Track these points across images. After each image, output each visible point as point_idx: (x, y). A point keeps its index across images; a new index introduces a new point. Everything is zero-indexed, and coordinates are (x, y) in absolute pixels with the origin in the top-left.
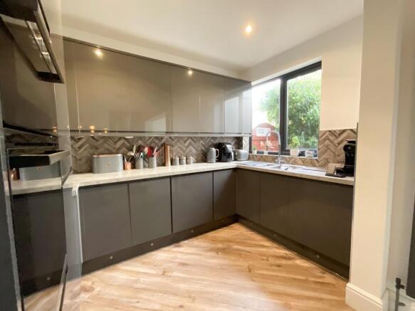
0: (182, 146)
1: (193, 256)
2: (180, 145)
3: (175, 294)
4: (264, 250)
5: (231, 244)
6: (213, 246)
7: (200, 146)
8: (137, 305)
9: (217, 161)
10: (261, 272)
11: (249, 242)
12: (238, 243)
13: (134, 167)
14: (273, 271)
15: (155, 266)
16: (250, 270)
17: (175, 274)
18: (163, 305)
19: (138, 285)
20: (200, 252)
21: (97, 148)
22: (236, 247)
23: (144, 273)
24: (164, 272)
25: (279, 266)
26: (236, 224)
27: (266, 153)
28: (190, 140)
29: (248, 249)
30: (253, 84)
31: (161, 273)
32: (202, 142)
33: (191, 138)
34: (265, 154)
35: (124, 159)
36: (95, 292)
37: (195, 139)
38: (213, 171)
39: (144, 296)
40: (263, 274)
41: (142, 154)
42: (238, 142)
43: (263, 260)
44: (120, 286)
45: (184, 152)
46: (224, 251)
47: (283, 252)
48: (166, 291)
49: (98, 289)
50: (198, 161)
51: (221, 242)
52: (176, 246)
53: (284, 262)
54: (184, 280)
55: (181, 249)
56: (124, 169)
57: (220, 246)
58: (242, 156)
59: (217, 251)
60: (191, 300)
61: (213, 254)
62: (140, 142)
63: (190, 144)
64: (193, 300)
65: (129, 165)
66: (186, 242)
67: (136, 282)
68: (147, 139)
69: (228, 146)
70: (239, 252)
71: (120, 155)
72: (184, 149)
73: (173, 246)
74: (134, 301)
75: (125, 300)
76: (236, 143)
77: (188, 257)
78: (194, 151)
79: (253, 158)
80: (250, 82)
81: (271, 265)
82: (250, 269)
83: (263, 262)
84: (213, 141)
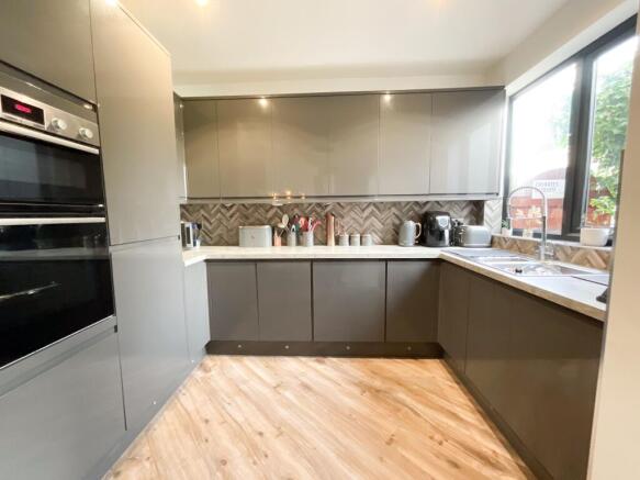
0: (357, 217)
1: (326, 382)
2: (355, 216)
3: (267, 417)
4: (452, 423)
5: (396, 387)
6: (366, 380)
7: (390, 217)
8: (226, 406)
9: (416, 244)
10: (408, 455)
11: (435, 398)
12: (411, 391)
13: (284, 243)
14: (435, 466)
15: (276, 374)
16: (390, 441)
17: (288, 394)
18: (246, 419)
19: (244, 387)
20: (340, 381)
21: (247, 218)
22: (402, 396)
23: (259, 378)
24: (278, 386)
25: (455, 465)
26: (438, 361)
27: (527, 236)
28: (372, 207)
29: (420, 408)
30: (510, 90)
31: (274, 385)
32: (394, 210)
33: (374, 204)
34: (524, 237)
35: (273, 233)
36: (209, 375)
37: (381, 207)
38: (386, 260)
39: (239, 400)
40: (408, 460)
41: (294, 227)
42: (476, 210)
43: (431, 438)
44: (231, 379)
45: (361, 225)
46: (376, 393)
47: (492, 446)
48: (262, 409)
49: (213, 373)
50: (384, 242)
51: (385, 379)
52: (319, 361)
53: (475, 464)
54: (289, 406)
55: (320, 367)
56: (273, 244)
57: (377, 383)
58: (472, 238)
59: (366, 388)
60: (277, 433)
61: (356, 391)
62: (296, 211)
63: (372, 213)
64: (278, 436)
65: (278, 240)
66: (334, 359)
67: (245, 382)
68: (305, 206)
69: (439, 218)
70: (400, 406)
71: (267, 227)
72: (361, 221)
73: (314, 359)
74: (228, 400)
75: (223, 395)
76: (471, 212)
77: (321, 380)
78: (379, 226)
79: (500, 244)
80: (501, 89)
81: (439, 455)
82: (391, 439)
83: (428, 442)
84: (417, 209)
